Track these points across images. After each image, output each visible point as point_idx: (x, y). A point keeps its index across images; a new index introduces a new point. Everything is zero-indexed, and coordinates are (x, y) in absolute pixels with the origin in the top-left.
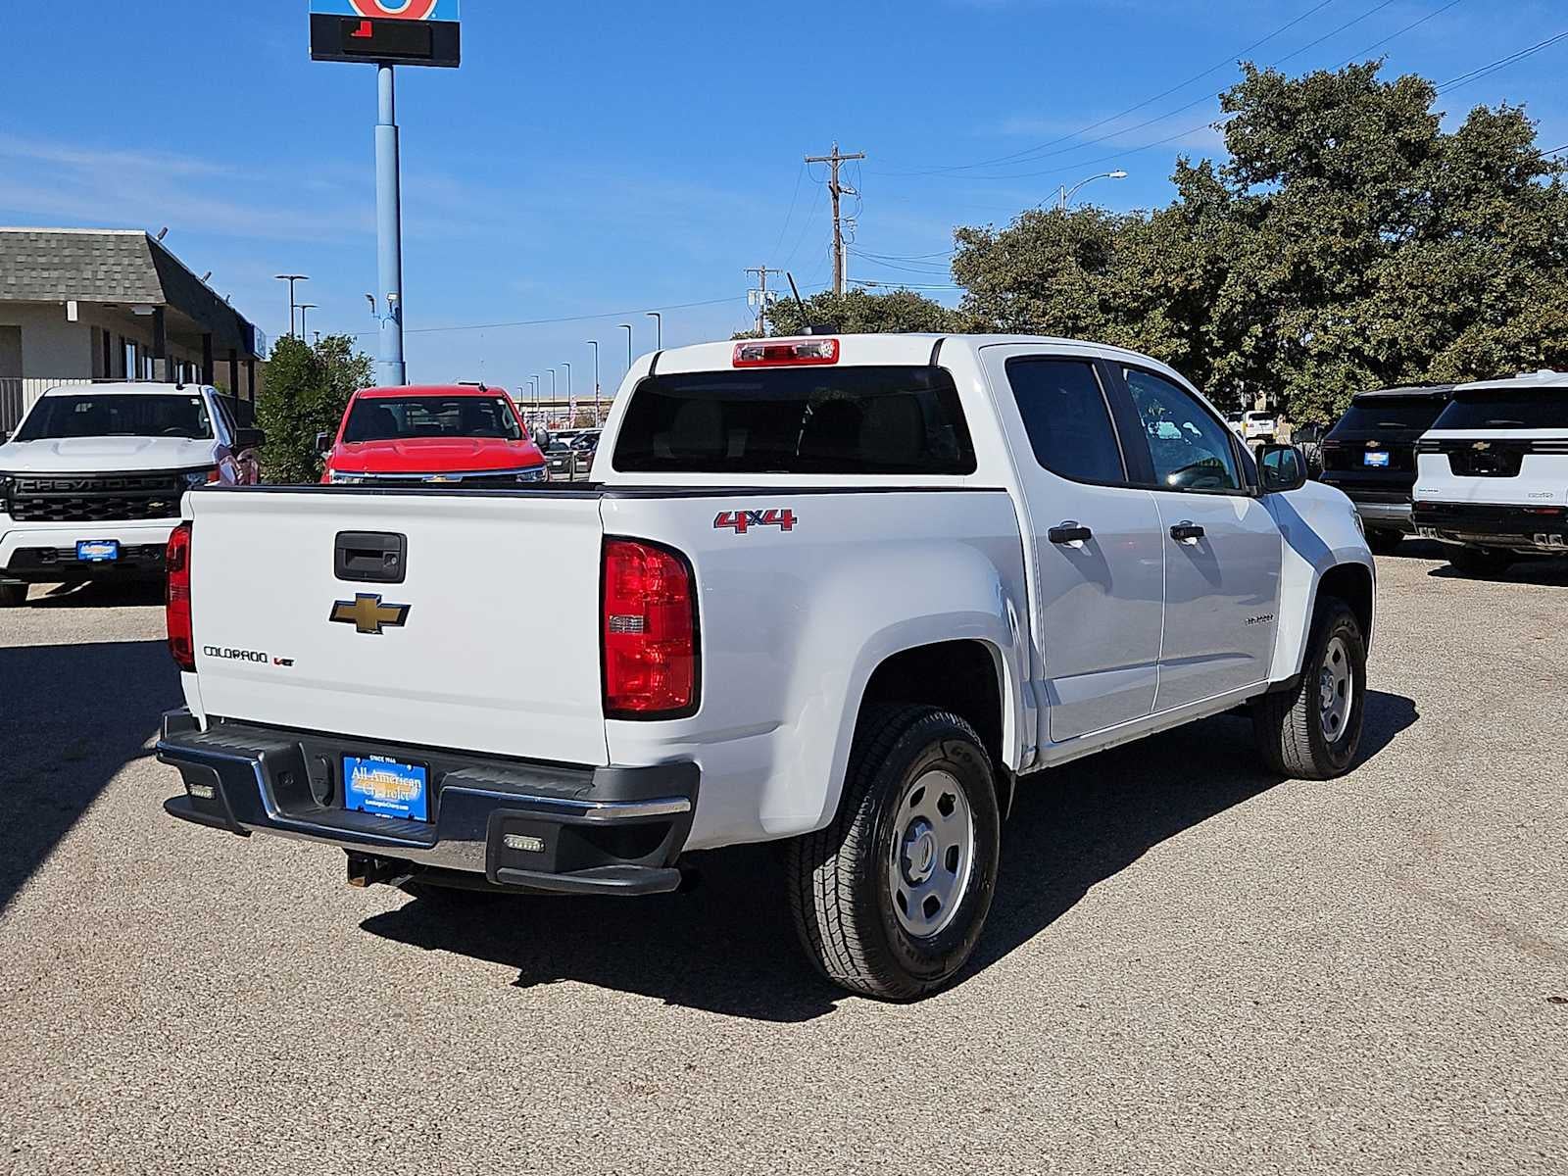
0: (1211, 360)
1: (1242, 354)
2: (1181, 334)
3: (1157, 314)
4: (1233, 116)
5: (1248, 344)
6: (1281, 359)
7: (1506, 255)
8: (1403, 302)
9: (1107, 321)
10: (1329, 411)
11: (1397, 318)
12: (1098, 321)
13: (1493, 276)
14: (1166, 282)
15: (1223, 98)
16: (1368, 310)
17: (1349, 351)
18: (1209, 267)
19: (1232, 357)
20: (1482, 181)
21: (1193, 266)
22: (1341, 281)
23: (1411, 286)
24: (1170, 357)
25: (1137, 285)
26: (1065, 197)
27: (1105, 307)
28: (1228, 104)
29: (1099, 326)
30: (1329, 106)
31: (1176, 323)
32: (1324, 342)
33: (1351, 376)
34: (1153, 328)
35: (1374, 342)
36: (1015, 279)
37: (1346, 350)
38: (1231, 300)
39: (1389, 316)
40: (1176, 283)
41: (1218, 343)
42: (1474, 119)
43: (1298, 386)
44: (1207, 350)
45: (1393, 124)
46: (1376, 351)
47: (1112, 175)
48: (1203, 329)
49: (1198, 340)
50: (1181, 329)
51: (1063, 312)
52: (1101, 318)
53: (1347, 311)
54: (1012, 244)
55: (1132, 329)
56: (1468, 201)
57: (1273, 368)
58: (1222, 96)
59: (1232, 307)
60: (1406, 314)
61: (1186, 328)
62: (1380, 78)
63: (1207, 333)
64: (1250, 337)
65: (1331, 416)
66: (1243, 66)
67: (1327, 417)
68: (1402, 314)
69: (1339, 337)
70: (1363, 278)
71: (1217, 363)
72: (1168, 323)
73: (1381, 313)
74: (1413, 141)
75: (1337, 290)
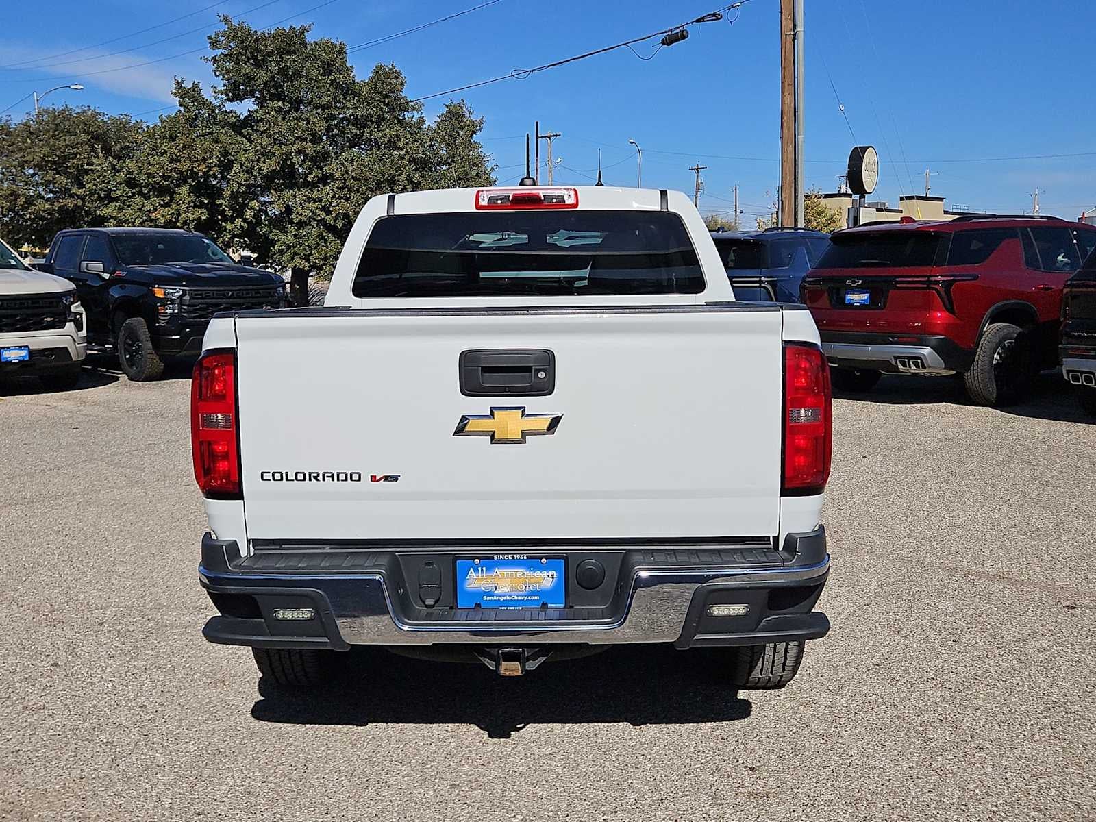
0: (224, 224)
1: (244, 220)
2: (202, 205)
3: (184, 190)
4: (218, 52)
5: (249, 214)
6: (266, 225)
7: (405, 162)
8: (350, 190)
9: (133, 194)
10: (308, 260)
11: (347, 199)
12: (126, 194)
13: (399, 175)
14: (193, 167)
15: (211, 39)
16: (328, 194)
17: (318, 221)
18: (222, 159)
19: (238, 223)
20: (387, 113)
21: (211, 158)
22: (311, 173)
23: (354, 178)
24: (195, 222)
25: (167, 169)
26: (37, 101)
27: (130, 183)
28: (214, 44)
29: (127, 197)
30: (289, 53)
31: (198, 197)
32: (302, 214)
33: (320, 237)
34: (181, 200)
35: (334, 215)
36: (42, 158)
37: (315, 220)
38: (238, 183)
39: (342, 198)
40: (201, 169)
41: (229, 213)
42: (377, 72)
43: (284, 243)
44: (219, 217)
45: (328, 70)
46: (335, 221)
47: (72, 87)
48: (218, 202)
49: (213, 209)
50: (202, 202)
51: (96, 185)
52: (129, 192)
53: (315, 194)
54: (29, 132)
55: (163, 200)
56: (379, 126)
57: (261, 231)
58: (210, 37)
59: (239, 187)
60: (352, 197)
61: (206, 201)
62: (310, 38)
63: (221, 205)
64: (250, 209)
65: (309, 263)
66: (222, 18)
67: (307, 265)
68: (350, 197)
69: (311, 212)
70: (323, 172)
71: (229, 226)
72: (193, 198)
73: (337, 196)
74: (341, 83)
75: (309, 179)
